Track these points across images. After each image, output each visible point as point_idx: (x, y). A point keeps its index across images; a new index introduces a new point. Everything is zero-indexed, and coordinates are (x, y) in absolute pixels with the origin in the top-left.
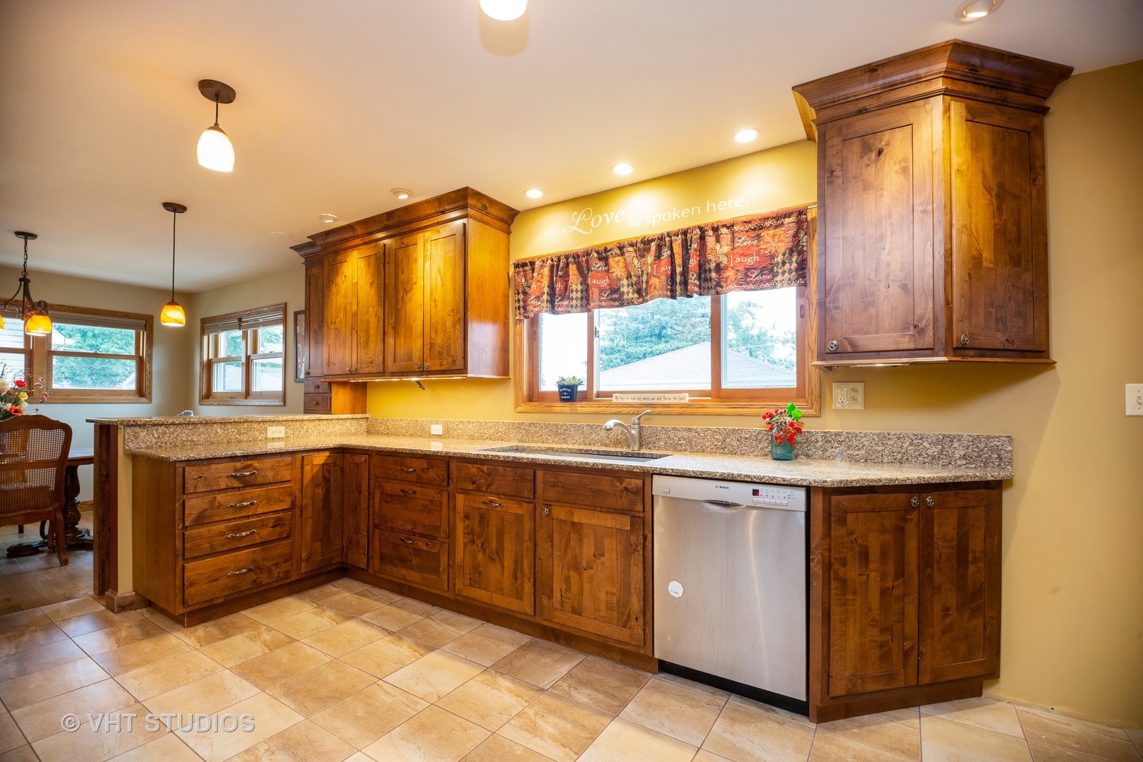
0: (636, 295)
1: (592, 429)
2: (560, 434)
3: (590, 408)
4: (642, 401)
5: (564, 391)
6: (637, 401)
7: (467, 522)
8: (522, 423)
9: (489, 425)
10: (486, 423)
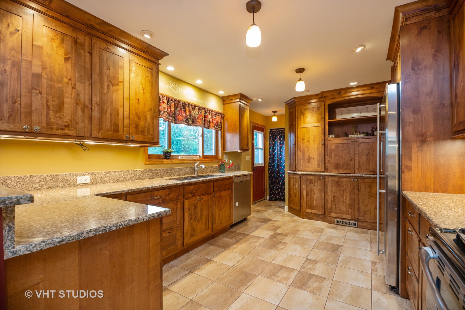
0: (192, 123)
1: (180, 170)
2: (169, 173)
3: (178, 162)
4: (189, 159)
5: (168, 155)
6: (187, 159)
7: (189, 211)
8: (151, 170)
9: (131, 172)
10: (128, 171)
